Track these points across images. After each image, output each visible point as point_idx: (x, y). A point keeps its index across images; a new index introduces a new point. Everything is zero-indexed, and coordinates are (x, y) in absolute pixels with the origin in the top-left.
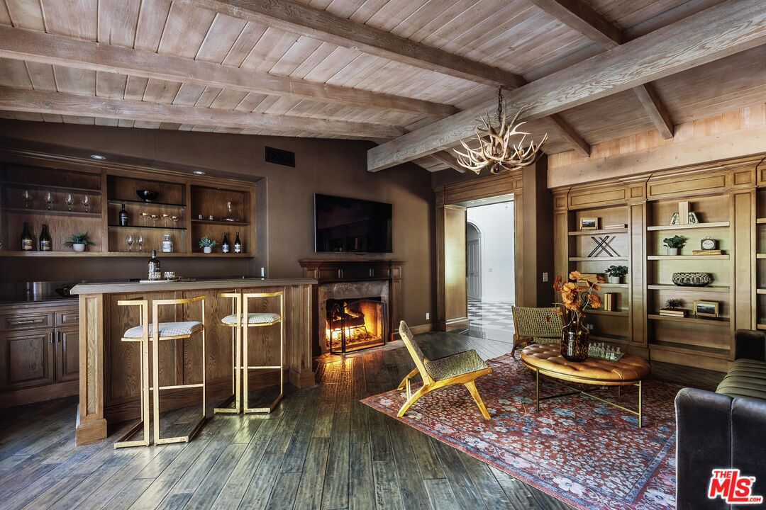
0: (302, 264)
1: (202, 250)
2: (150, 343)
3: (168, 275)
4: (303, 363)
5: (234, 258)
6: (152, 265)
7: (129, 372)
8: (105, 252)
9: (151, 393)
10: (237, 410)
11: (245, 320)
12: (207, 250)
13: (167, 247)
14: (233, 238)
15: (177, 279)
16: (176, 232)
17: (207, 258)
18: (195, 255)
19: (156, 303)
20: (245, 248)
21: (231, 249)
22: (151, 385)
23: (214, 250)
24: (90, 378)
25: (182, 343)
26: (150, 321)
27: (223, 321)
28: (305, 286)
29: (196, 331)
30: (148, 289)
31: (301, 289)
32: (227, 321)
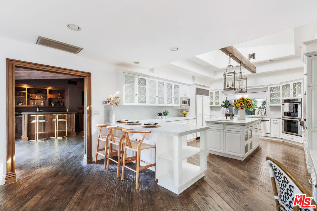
0: (78, 109)
1: (52, 105)
2: (37, 123)
3: (41, 111)
4: (73, 130)
5: (60, 107)
6: (38, 109)
7: (32, 130)
8: (26, 106)
9: (37, 133)
10: (55, 137)
11: (57, 120)
12: (53, 105)
13: (42, 104)
14: (60, 102)
15: (43, 112)
16: (45, 101)
17: (53, 107)
18: (49, 106)
19: (38, 116)
20: (64, 104)
21: (60, 105)
22: (37, 132)
23: (55, 105)
24: (25, 129)
25: (44, 123)
26: (37, 120)
27: (53, 120)
28: (74, 113)
29: (46, 121)
30: (37, 113)
31: (72, 114)
32: (54, 120)
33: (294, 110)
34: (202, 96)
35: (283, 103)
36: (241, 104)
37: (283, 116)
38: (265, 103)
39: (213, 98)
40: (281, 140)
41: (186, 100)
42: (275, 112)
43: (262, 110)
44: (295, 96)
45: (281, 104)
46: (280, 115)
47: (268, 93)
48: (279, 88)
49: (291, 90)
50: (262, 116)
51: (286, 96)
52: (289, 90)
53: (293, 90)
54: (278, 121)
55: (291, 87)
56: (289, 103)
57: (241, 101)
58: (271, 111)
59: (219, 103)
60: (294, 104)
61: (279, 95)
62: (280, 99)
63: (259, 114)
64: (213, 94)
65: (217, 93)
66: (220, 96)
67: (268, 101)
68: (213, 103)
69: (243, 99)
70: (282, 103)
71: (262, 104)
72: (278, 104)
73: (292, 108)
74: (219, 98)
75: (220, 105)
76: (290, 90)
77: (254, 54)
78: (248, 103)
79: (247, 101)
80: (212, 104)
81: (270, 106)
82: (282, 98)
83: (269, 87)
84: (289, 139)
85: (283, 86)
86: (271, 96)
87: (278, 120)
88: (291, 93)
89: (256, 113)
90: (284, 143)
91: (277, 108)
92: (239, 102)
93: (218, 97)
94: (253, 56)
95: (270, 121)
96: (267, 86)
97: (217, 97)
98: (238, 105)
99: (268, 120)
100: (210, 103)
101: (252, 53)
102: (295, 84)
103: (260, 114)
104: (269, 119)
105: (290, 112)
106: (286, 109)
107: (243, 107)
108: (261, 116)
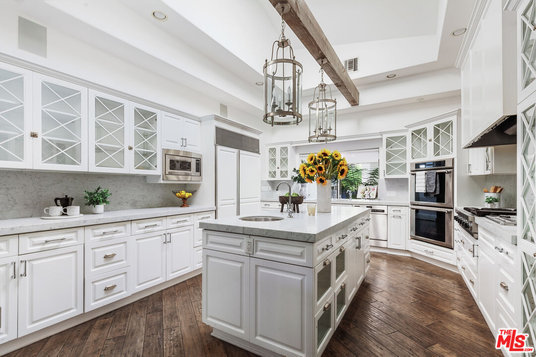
33: (436, 186)
34: (236, 151)
35: (413, 171)
36: (320, 169)
37: (414, 201)
38: (375, 173)
39: (275, 162)
40: (408, 255)
41: (189, 160)
42: (395, 192)
43: (371, 187)
44: (438, 154)
45: (408, 175)
46: (407, 197)
47: (383, 150)
48: (403, 140)
49: (430, 141)
50: (371, 201)
51: (419, 156)
52: (424, 142)
53: (433, 140)
54: (402, 213)
55: (430, 134)
56: (426, 172)
57: (321, 159)
58: (388, 190)
59: (287, 172)
60: (437, 173)
61: (404, 154)
62: (406, 164)
63: (364, 196)
64: (275, 152)
65: (285, 149)
66: (289, 156)
67: (382, 169)
68: (275, 172)
69: (325, 154)
70: (411, 171)
71: (369, 176)
72: (403, 174)
73: (433, 181)
74: (287, 162)
75: (289, 178)
76: (428, 141)
77: (356, 60)
78: (337, 164)
79: (334, 160)
80: (273, 174)
81: (385, 179)
82: (410, 161)
83: (385, 137)
84: (424, 254)
85: (412, 134)
86: (389, 156)
87: (403, 209)
88: (430, 146)
89: (359, 195)
90: (414, 262)
91: (401, 183)
92: (315, 163)
93: (284, 161)
94: (353, 64)
95: (386, 213)
96: (382, 135)
97: (284, 159)
98: (312, 171)
99: (383, 211)
100: (270, 172)
101: (352, 57)
102: (438, 125)
103: (367, 197)
104: (384, 208)
105: (429, 191)
106: (420, 185)
107: (323, 178)
108: (368, 201)
